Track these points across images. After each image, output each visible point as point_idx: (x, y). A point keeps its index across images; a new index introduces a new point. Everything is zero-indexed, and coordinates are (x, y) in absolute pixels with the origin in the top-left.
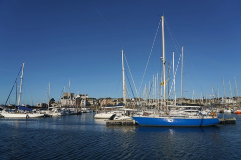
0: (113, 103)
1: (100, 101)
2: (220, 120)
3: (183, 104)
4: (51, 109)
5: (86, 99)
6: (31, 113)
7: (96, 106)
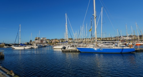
0: (58, 41)
1: (52, 41)
3: (102, 40)
4: (33, 45)
5: (45, 40)
6: (26, 47)
7: (50, 43)
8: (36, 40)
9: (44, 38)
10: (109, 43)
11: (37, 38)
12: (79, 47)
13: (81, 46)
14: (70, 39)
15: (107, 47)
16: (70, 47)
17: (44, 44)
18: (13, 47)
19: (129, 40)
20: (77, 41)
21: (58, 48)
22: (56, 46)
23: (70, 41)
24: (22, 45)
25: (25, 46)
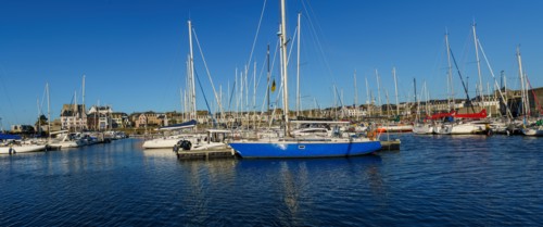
0: (159, 121)
1: (134, 118)
2: (383, 143)
3: (299, 118)
4: (54, 136)
5: (108, 114)
6: (19, 144)
7: (128, 126)
8: (68, 113)
9: (103, 109)
11: (71, 105)
12: (236, 142)
14: (201, 113)
15: (317, 138)
16: (203, 141)
17: (103, 130)
19: (362, 119)
20: (223, 120)
21: (161, 147)
22: (152, 139)
25: (14, 142)
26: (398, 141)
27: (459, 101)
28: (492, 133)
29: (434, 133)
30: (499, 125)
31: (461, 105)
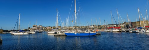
0: (51, 28)
2: (97, 33)
3: (79, 28)
4: (31, 31)
5: (41, 27)
6: (25, 32)
7: (45, 29)
8: (34, 27)
10: (83, 29)
11: (34, 25)
13: (66, 32)
14: (59, 27)
15: (82, 32)
16: (59, 32)
17: (40, 30)
18: (12, 33)
19: (93, 28)
20: (64, 28)
21: (51, 33)
23: (60, 28)
24: (21, 31)
26: (100, 33)
27: (115, 25)
28: (122, 32)
29: (109, 31)
30: (124, 30)
31: (116, 26)
